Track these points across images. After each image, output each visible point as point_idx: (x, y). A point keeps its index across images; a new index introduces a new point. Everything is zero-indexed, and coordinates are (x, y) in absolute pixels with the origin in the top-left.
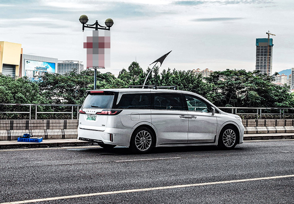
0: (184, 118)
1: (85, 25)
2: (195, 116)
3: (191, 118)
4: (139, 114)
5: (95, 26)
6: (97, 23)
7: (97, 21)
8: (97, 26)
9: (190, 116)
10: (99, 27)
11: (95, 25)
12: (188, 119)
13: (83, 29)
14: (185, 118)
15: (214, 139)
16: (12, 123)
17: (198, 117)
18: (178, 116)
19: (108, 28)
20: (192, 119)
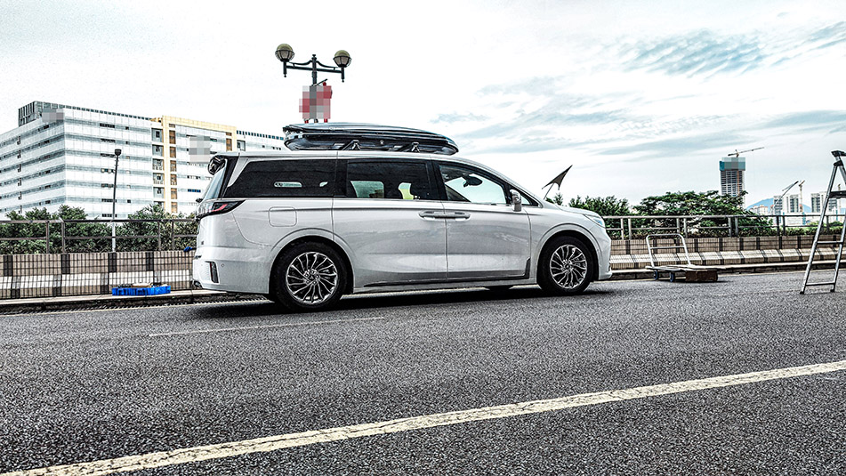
0: (434, 219)
1: (288, 64)
2: (466, 214)
3: (454, 218)
4: (295, 210)
5: (310, 66)
6: (314, 60)
7: (314, 55)
8: (314, 65)
9: (453, 214)
10: (318, 66)
11: (311, 64)
12: (444, 220)
13: (285, 72)
14: (436, 217)
15: (524, 268)
16: (113, 259)
17: (473, 216)
18: (416, 213)
19: (340, 69)
20: (457, 220)
